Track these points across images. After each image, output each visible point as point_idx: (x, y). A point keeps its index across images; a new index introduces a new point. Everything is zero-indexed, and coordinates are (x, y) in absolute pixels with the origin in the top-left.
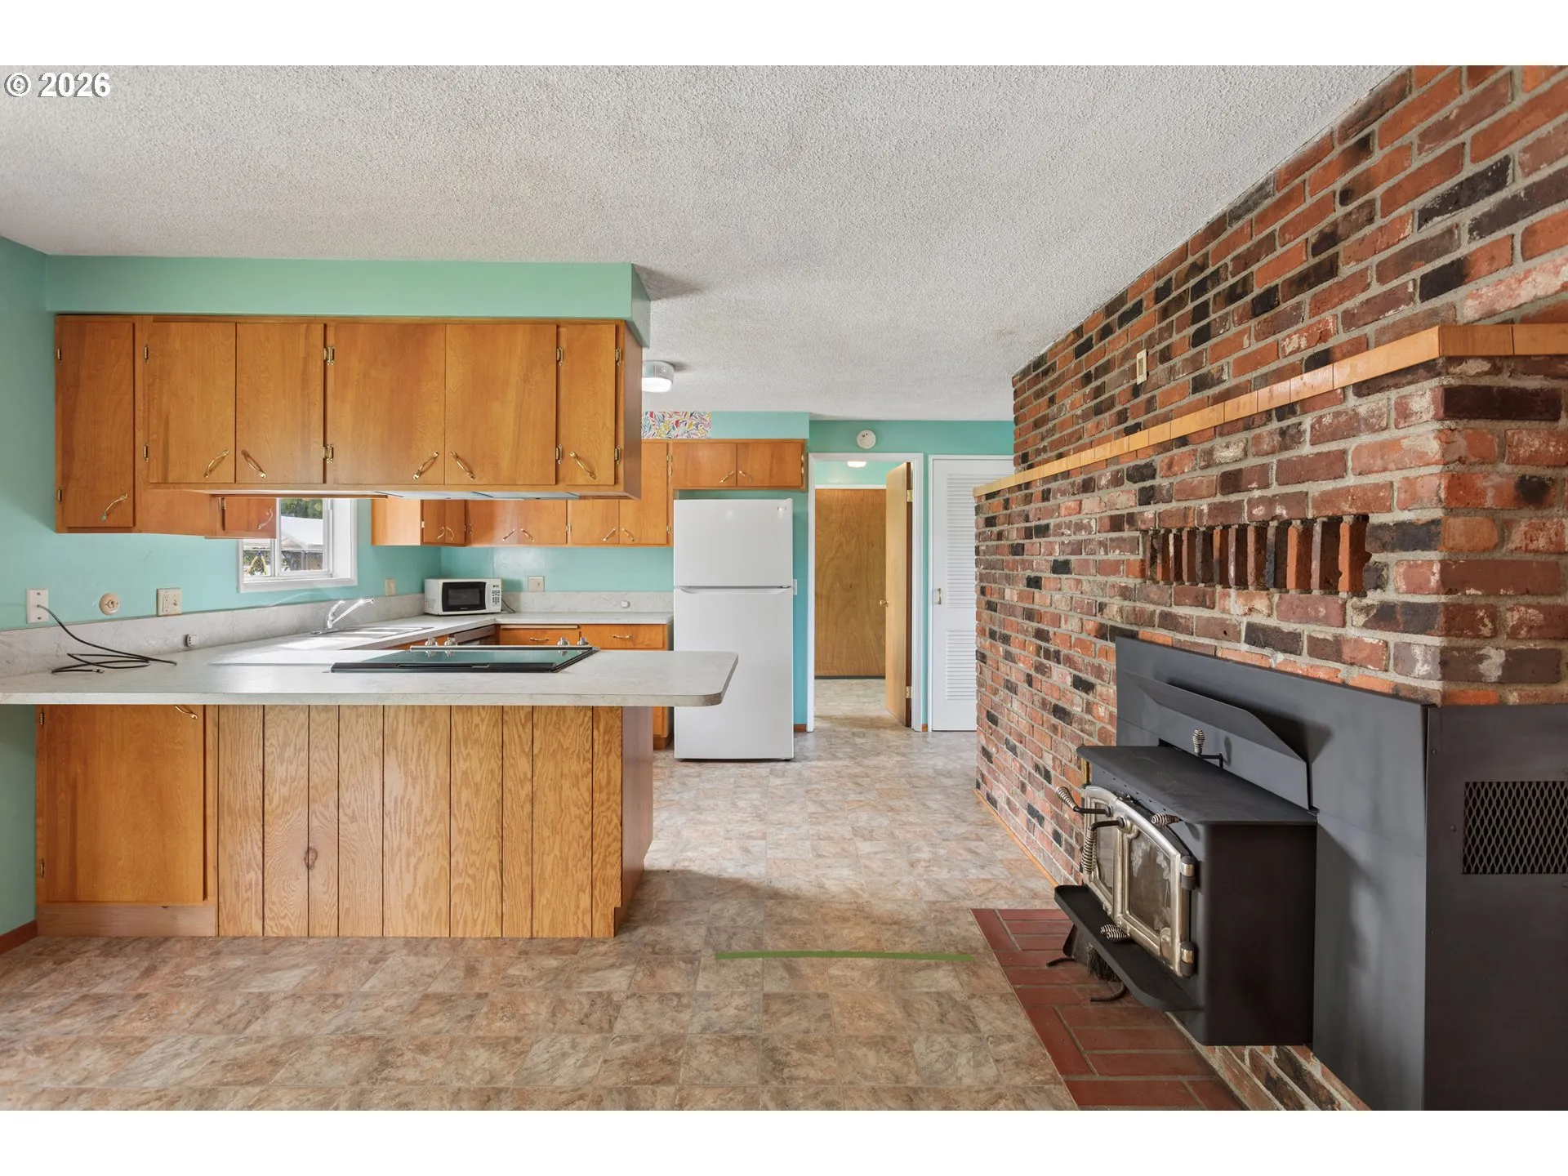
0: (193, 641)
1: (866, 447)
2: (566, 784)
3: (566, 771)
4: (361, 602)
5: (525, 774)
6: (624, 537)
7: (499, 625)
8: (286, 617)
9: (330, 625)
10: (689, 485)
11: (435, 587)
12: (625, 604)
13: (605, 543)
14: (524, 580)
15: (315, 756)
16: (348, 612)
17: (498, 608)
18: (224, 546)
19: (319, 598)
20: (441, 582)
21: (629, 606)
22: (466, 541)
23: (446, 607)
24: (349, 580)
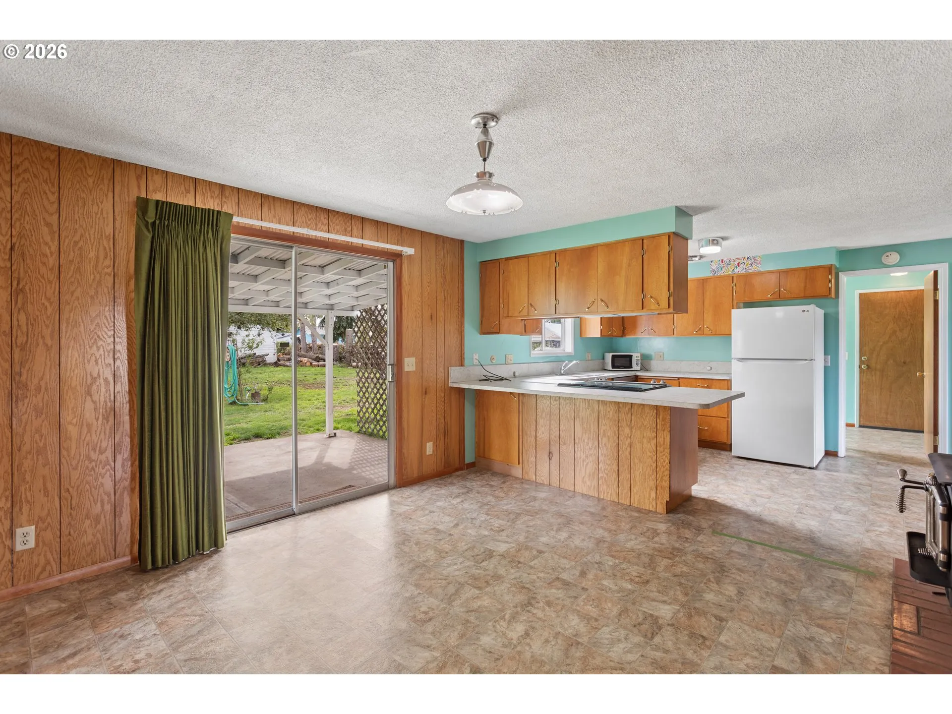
0: (516, 374)
1: (891, 264)
2: (645, 441)
3: (645, 435)
4: (575, 362)
5: (628, 434)
6: (706, 331)
7: (638, 376)
8: (547, 367)
9: (562, 372)
10: (747, 300)
11: (609, 357)
12: (709, 368)
13: (696, 334)
14: (653, 354)
15: (552, 417)
16: (570, 365)
17: (639, 368)
18: (524, 339)
19: (559, 360)
20: (611, 354)
21: (711, 369)
22: (623, 334)
23: (613, 366)
24: (570, 353)
